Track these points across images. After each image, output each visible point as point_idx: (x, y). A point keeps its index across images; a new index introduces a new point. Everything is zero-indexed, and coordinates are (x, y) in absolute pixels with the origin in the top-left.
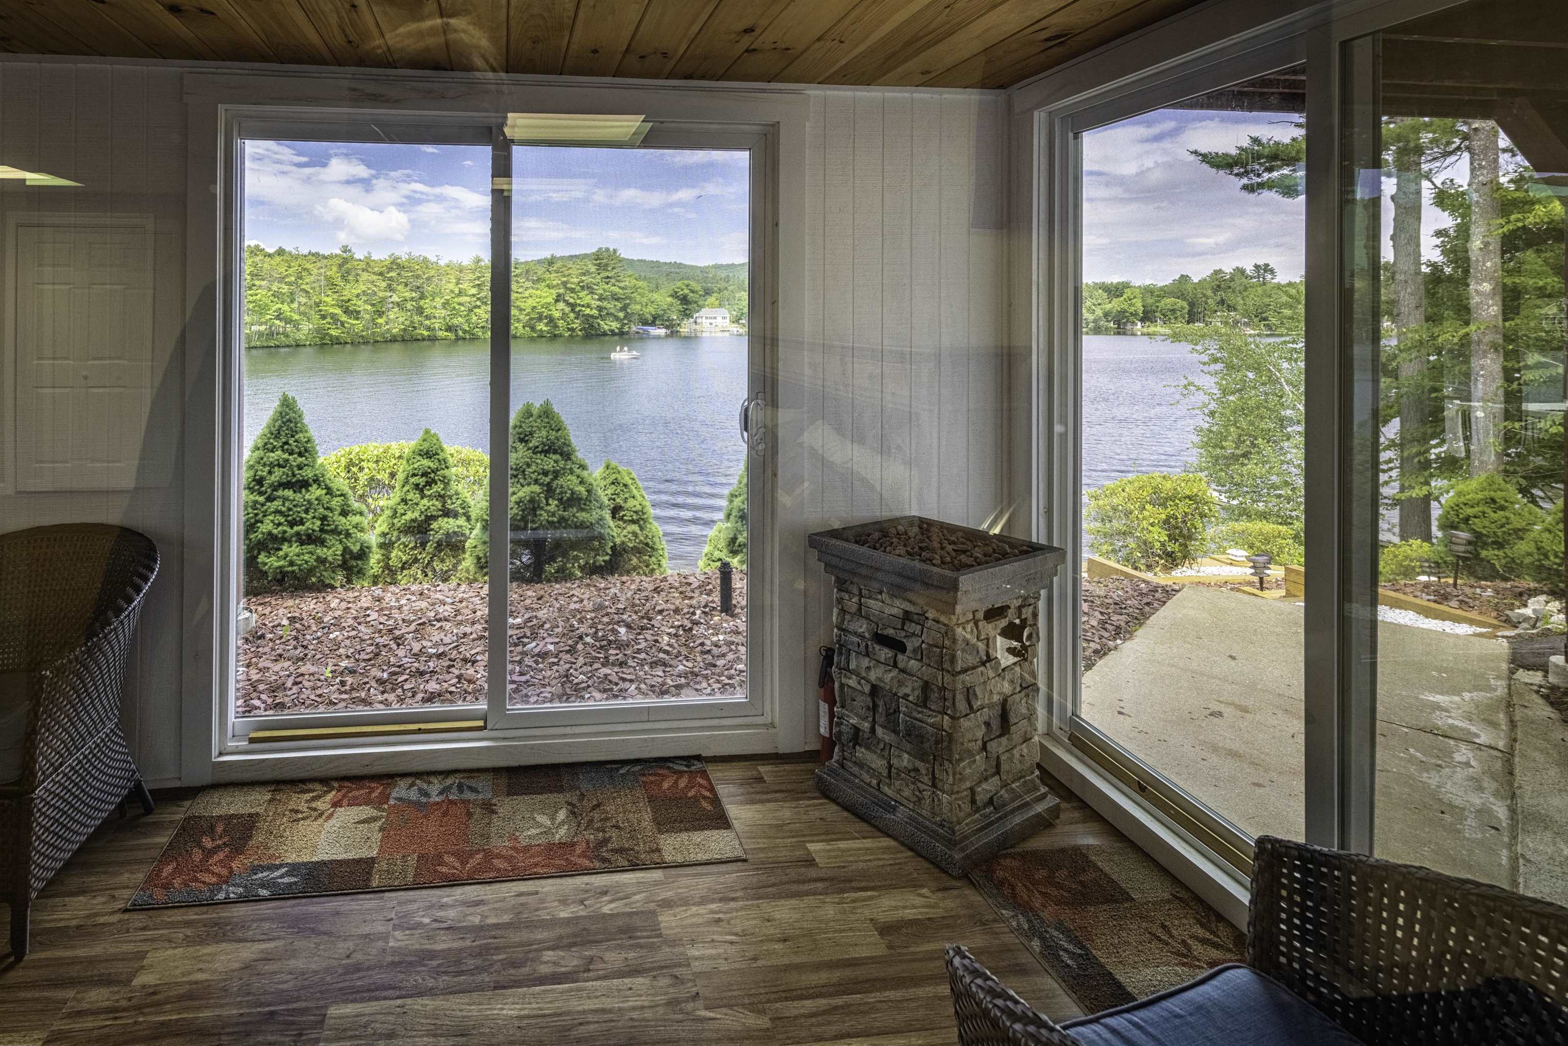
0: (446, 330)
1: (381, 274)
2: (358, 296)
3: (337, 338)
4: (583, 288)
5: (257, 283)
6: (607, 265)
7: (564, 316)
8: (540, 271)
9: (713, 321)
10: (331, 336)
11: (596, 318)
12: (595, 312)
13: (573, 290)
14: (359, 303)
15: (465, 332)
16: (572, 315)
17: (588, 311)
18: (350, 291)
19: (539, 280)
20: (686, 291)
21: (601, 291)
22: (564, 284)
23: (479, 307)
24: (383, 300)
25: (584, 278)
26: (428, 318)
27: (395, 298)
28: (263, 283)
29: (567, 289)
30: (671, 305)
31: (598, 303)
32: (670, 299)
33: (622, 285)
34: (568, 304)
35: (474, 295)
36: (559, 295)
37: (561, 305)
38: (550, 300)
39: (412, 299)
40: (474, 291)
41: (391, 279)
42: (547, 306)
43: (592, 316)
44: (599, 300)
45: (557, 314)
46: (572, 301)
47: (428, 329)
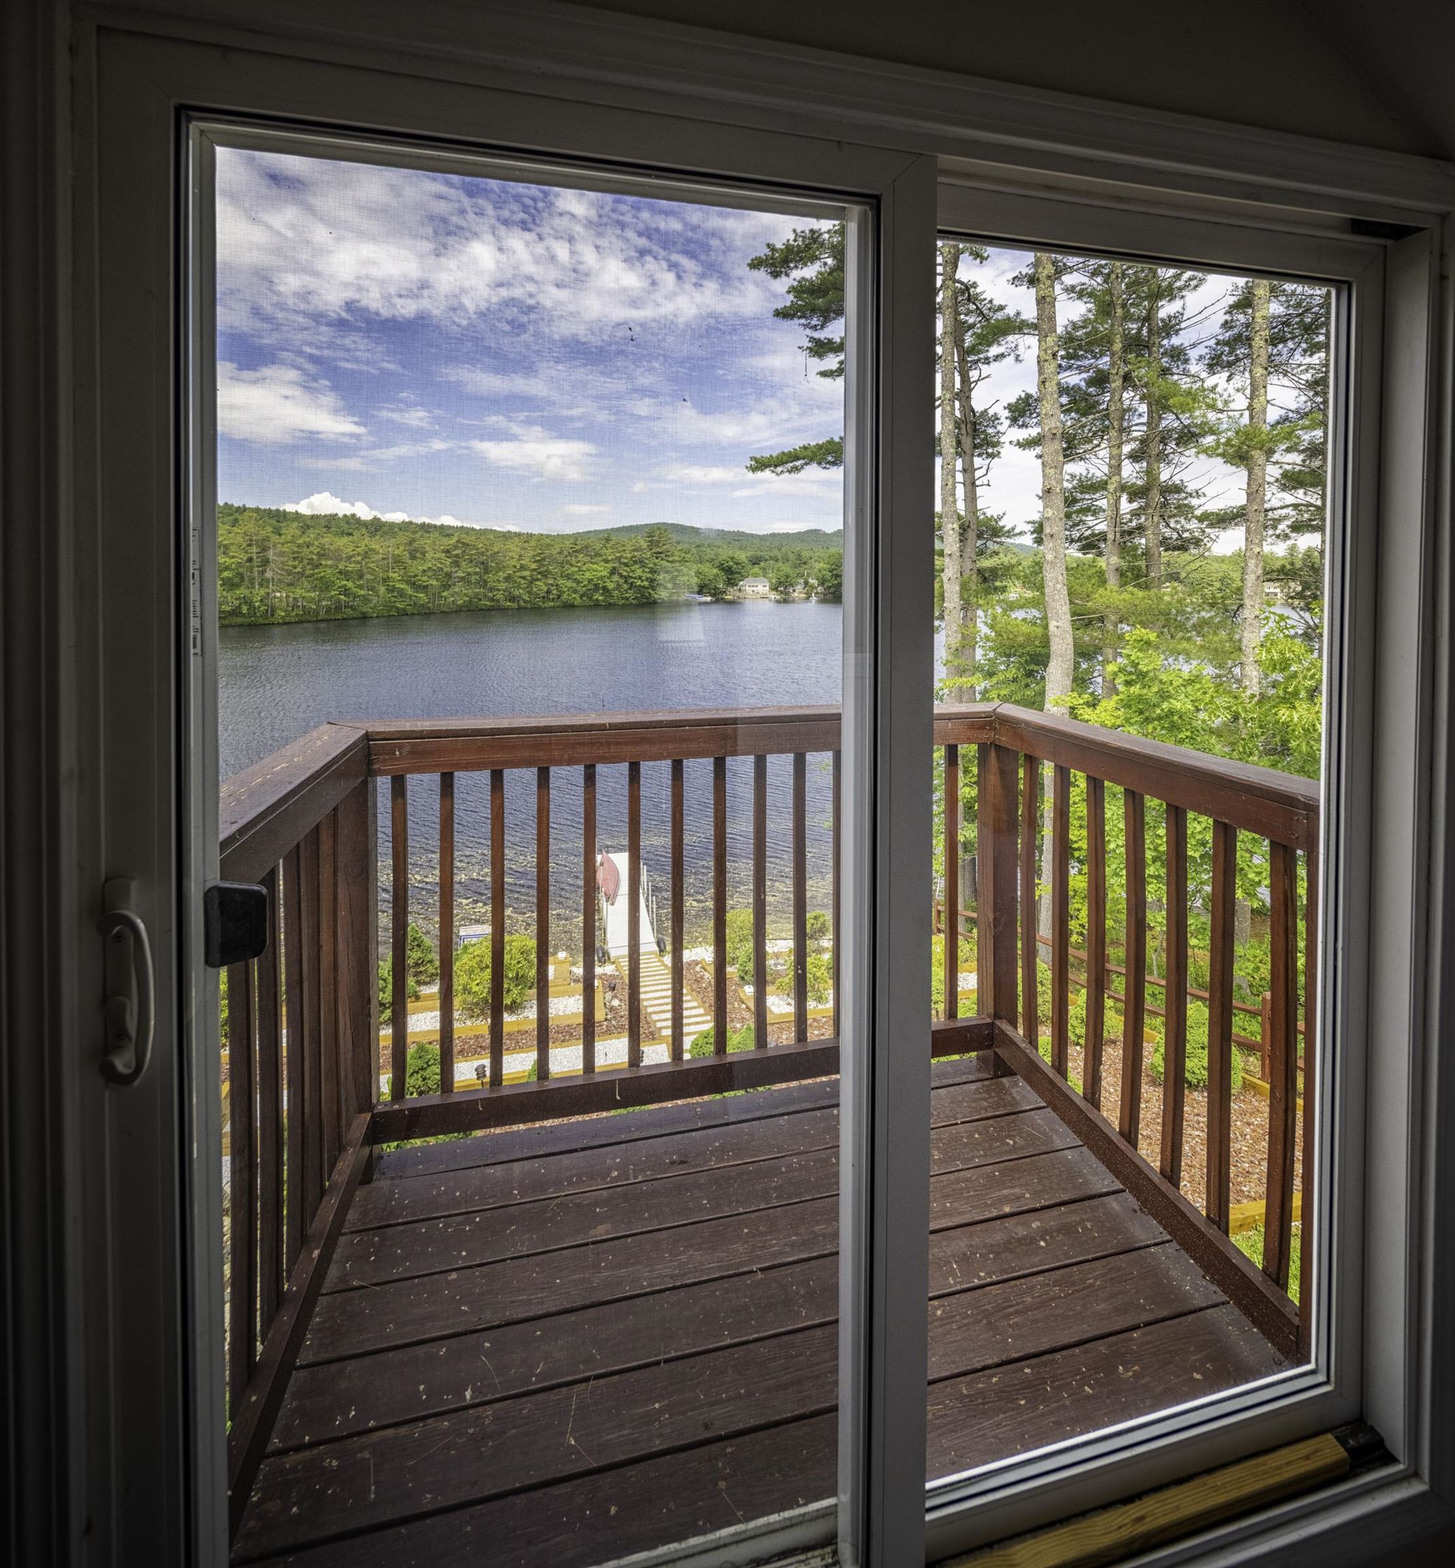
0: (510, 601)
1: (448, 551)
2: (424, 571)
3: (404, 610)
4: (635, 562)
5: (324, 562)
6: (658, 542)
7: (619, 586)
8: (598, 546)
9: (754, 589)
10: (397, 608)
11: (648, 588)
12: (646, 583)
13: (626, 565)
14: (425, 578)
15: (525, 601)
16: (626, 586)
17: (639, 583)
18: (417, 567)
19: (597, 555)
20: (731, 563)
21: (651, 565)
22: (619, 559)
23: (538, 580)
24: (449, 575)
25: (636, 554)
26: (491, 589)
27: (460, 574)
28: (330, 562)
29: (621, 563)
30: (717, 575)
31: (649, 575)
32: (715, 571)
33: (671, 559)
34: (621, 576)
35: (534, 570)
36: (614, 568)
37: (616, 578)
38: (605, 573)
39: (476, 574)
40: (534, 566)
41: (457, 556)
42: (602, 578)
43: (644, 587)
44: (650, 572)
45: (611, 586)
46: (625, 573)
47: (492, 600)
